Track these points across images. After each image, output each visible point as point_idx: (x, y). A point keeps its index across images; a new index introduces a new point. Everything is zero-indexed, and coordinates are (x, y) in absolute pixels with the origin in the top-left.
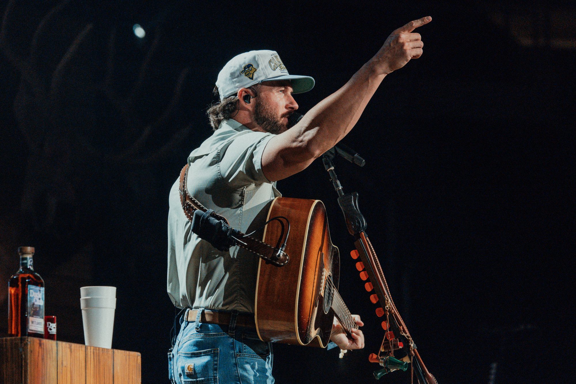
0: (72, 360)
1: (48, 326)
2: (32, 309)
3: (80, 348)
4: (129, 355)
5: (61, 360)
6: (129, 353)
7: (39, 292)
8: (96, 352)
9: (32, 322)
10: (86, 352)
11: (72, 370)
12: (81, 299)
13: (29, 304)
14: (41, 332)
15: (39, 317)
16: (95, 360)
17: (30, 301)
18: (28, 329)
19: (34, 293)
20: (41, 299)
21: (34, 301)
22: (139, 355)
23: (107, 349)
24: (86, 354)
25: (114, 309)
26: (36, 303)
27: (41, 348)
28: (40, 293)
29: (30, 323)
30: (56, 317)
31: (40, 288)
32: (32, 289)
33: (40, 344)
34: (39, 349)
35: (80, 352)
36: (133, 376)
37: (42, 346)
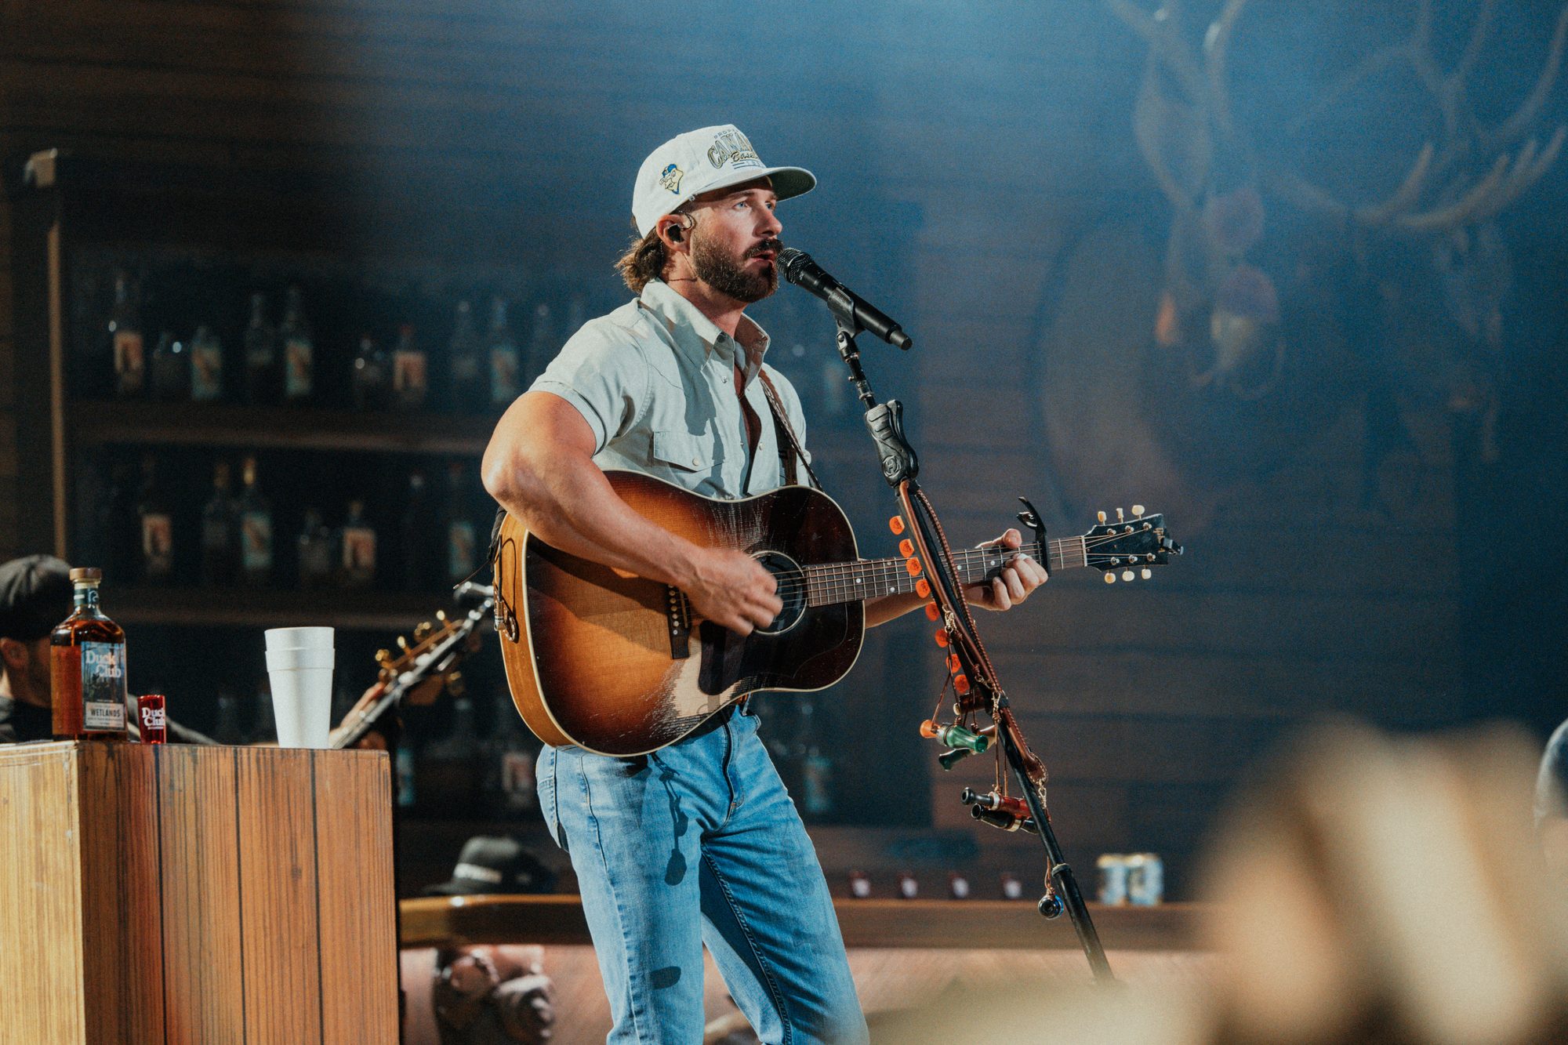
0: (198, 776)
2: (93, 686)
3: (221, 755)
4: (356, 758)
5: (167, 777)
6: (357, 754)
7: (110, 653)
8: (265, 758)
9: (93, 712)
10: (236, 758)
11: (198, 796)
12: (266, 653)
13: (84, 679)
14: (119, 729)
15: (112, 701)
16: (263, 773)
17: (86, 672)
18: (84, 726)
19: (95, 657)
20: (116, 667)
21: (97, 671)
22: (383, 755)
23: (294, 749)
24: (236, 764)
25: (328, 669)
26: (101, 675)
27: (113, 759)
28: (113, 654)
29: (88, 713)
30: (164, 698)
31: (113, 646)
32: (89, 649)
33: (110, 754)
34: (107, 763)
35: (221, 761)
36: (370, 797)
37: (116, 757)
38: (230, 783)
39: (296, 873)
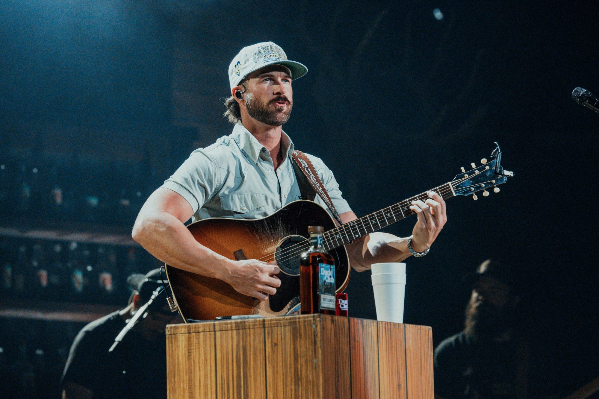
0: (364, 334)
1: (340, 303)
2: (324, 286)
3: (372, 324)
4: (420, 329)
5: (353, 335)
6: (420, 327)
7: (330, 270)
8: (388, 327)
9: (324, 299)
10: (377, 326)
11: (364, 344)
12: (372, 276)
13: (320, 282)
14: (333, 309)
15: (330, 294)
16: (387, 334)
17: (322, 279)
18: (321, 306)
19: (325, 271)
20: (332, 277)
21: (325, 278)
22: (430, 329)
23: (398, 324)
24: (378, 329)
25: (404, 284)
26: (327, 281)
27: (333, 324)
28: (331, 271)
29: (322, 300)
30: (347, 294)
31: (331, 266)
32: (323, 267)
33: (333, 321)
34: (331, 326)
35: (372, 327)
36: (425, 350)
37: (334, 322)
38: (376, 339)
39: (399, 386)
